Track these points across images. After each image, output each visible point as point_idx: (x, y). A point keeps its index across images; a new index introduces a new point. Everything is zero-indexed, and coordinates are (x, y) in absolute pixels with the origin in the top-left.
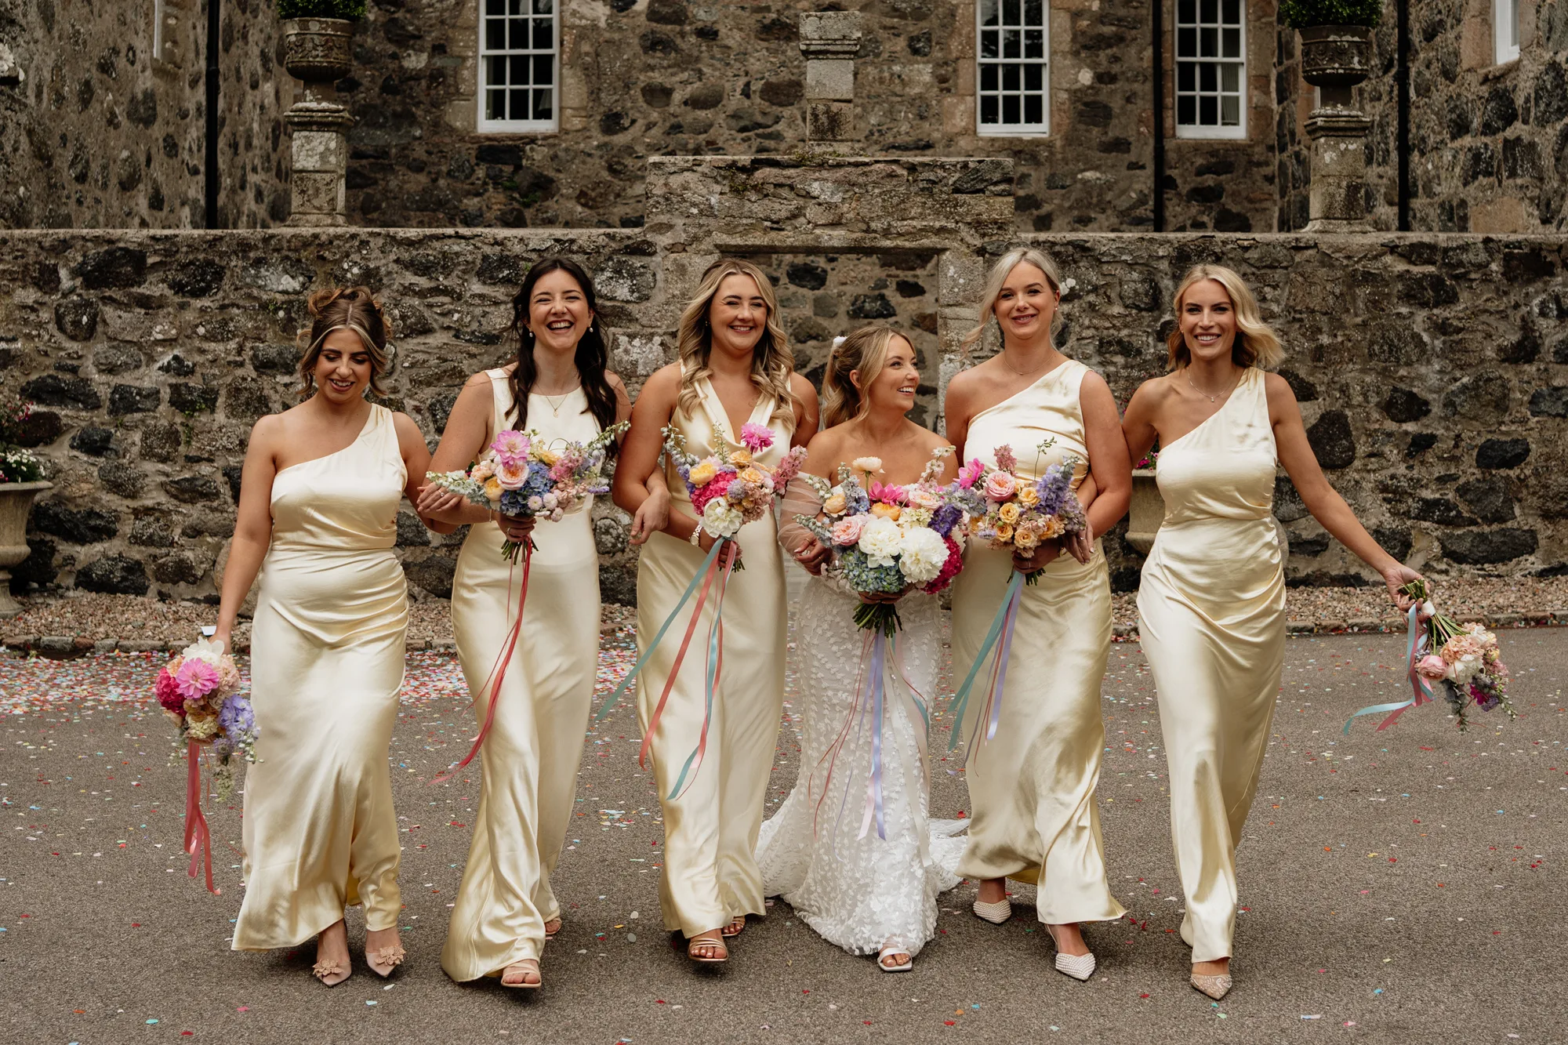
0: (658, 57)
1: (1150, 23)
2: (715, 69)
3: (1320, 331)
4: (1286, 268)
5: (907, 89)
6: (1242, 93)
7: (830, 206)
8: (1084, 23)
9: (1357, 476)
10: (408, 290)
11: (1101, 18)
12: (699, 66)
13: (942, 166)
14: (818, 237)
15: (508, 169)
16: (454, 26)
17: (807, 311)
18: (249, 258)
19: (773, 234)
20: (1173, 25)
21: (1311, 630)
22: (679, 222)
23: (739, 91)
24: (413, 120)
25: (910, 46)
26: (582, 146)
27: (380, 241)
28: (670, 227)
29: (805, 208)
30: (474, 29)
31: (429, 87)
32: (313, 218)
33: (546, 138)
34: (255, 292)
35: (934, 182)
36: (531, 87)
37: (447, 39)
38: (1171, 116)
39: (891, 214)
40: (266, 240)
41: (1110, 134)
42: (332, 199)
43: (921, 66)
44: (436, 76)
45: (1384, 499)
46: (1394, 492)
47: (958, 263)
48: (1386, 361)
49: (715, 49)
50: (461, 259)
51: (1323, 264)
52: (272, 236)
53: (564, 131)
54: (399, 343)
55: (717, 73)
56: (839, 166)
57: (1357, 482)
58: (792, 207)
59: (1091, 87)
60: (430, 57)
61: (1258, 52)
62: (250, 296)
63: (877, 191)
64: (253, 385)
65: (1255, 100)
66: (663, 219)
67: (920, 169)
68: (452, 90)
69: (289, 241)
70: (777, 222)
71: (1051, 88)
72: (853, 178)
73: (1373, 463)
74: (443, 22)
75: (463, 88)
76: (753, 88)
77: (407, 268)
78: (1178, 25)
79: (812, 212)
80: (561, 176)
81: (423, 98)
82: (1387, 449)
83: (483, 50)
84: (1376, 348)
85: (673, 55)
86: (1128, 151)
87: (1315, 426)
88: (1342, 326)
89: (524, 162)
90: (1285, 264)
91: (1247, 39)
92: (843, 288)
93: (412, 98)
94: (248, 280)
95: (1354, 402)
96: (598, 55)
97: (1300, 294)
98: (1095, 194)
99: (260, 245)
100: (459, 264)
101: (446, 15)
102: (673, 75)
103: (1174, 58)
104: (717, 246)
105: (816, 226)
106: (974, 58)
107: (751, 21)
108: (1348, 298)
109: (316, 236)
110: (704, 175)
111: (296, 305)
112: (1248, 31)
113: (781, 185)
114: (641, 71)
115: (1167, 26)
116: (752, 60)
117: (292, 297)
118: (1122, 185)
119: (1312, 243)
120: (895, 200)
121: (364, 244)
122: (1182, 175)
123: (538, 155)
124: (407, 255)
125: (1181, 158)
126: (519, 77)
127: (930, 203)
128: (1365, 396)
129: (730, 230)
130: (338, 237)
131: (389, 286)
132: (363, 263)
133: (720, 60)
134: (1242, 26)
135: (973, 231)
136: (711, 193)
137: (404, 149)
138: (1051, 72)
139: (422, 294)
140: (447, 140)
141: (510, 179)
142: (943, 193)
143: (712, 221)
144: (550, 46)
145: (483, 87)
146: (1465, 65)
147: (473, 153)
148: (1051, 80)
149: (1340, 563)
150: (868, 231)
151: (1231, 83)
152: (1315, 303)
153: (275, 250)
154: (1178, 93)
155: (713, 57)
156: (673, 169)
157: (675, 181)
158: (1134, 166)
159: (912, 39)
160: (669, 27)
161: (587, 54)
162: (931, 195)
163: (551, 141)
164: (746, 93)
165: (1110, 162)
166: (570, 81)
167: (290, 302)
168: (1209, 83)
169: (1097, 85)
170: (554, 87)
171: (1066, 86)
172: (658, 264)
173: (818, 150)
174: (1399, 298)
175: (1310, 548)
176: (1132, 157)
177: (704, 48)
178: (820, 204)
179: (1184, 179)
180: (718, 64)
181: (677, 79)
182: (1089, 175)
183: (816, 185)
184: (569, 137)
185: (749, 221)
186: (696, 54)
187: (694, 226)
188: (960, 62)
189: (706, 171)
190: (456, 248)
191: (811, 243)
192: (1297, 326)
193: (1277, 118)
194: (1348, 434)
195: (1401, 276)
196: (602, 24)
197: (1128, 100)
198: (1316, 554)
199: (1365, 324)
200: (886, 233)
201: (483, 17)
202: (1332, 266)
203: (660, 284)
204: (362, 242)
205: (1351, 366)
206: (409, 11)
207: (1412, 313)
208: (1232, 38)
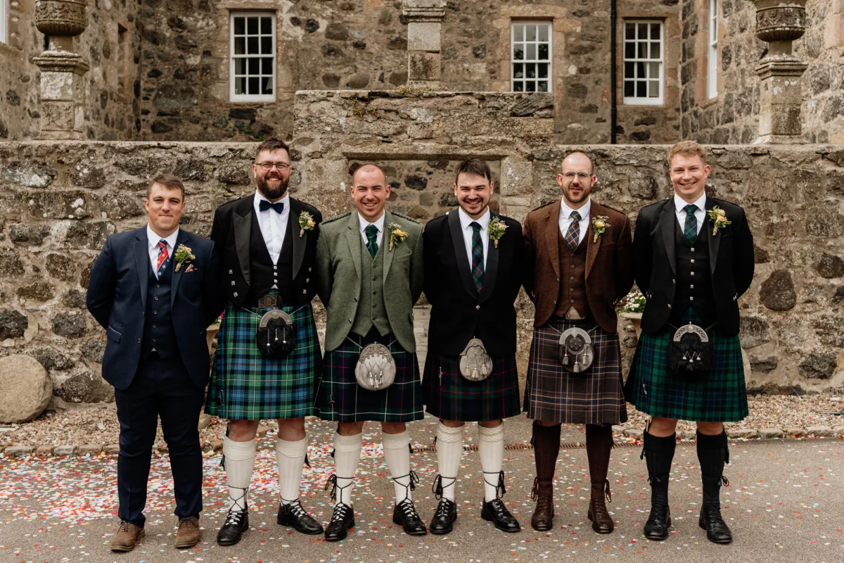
0: (331, 59)
1: (610, 39)
2: (365, 66)
3: (771, 213)
4: (747, 169)
5: (472, 77)
6: (661, 79)
7: (423, 126)
8: (572, 39)
9: (797, 316)
10: (123, 185)
11: (582, 37)
12: (355, 64)
13: (503, 97)
14: (416, 147)
15: (247, 122)
16: (215, 40)
17: (416, 202)
18: (7, 162)
19: (384, 145)
20: (622, 40)
21: (780, 436)
22: (317, 137)
23: (377, 78)
24: (192, 93)
25: (474, 53)
26: (289, 109)
27: (104, 150)
28: (311, 140)
29: (406, 127)
30: (227, 42)
31: (201, 75)
32: (56, 134)
33: (269, 104)
34: (12, 187)
35: (498, 109)
36: (260, 76)
37: (212, 47)
38: (621, 92)
39: (466, 131)
40: (20, 149)
41: (586, 102)
42: (70, 121)
43: (480, 64)
44: (206, 69)
45: (817, 333)
46: (824, 328)
47: (514, 166)
48: (818, 235)
49: (364, 54)
50: (162, 163)
51: (773, 166)
52: (24, 147)
53: (279, 100)
54: (118, 223)
55: (365, 68)
56: (430, 97)
57: (797, 321)
58: (397, 126)
59: (576, 76)
60: (203, 57)
61: (671, 55)
62: (8, 189)
63: (457, 115)
64: (12, 254)
65: (669, 83)
66: (307, 134)
67: (488, 99)
68: (215, 77)
69: (37, 150)
70: (386, 137)
71: (553, 77)
72: (441, 106)
73: (809, 307)
74: (209, 38)
75: (221, 76)
76: (385, 76)
77: (123, 169)
78: (625, 41)
79: (412, 129)
80: (277, 126)
81: (198, 81)
82: (819, 298)
83: (233, 54)
84: (812, 225)
85: (340, 57)
86: (596, 112)
87: (767, 281)
88: (787, 210)
89: (256, 118)
90: (746, 166)
91: (665, 49)
92: (436, 189)
93: (192, 81)
94: (7, 178)
95: (796, 264)
96: (297, 57)
97: (757, 187)
98: (577, 136)
99: (16, 153)
100: (160, 167)
101: (211, 34)
102: (340, 69)
103: (623, 59)
104: (344, 154)
105: (414, 139)
106: (510, 59)
107: (384, 38)
108: (791, 190)
109: (56, 147)
110: (335, 103)
111: (43, 196)
112: (665, 43)
113: (390, 111)
114: (322, 67)
115: (619, 41)
116: (385, 61)
117: (40, 190)
118: (593, 131)
119: (766, 151)
120: (470, 121)
121: (92, 152)
122: (627, 125)
123: (263, 115)
124: (123, 160)
125: (626, 116)
126: (254, 70)
127: (495, 123)
128: (804, 259)
129: (353, 142)
130: (72, 147)
131: (110, 182)
132: (91, 166)
133: (367, 61)
134: (661, 41)
135: (525, 143)
136: (340, 116)
137: (187, 110)
138: (553, 68)
139: (134, 188)
140: (212, 105)
141: (249, 128)
142: (504, 116)
143: (341, 136)
144: (270, 53)
145: (233, 76)
146: (827, 45)
147: (228, 113)
148: (553, 71)
149: (786, 378)
150: (450, 143)
151: (655, 73)
152: (768, 194)
153: (26, 156)
154: (625, 79)
155: (363, 59)
156: (312, 99)
157: (315, 108)
158: (600, 120)
159: (475, 49)
160: (338, 42)
161: (292, 57)
162: (496, 117)
163: (272, 106)
164: (382, 80)
165: (586, 118)
166: (282, 72)
167: (39, 194)
168: (642, 74)
169: (579, 75)
170: (273, 76)
171: (561, 75)
172: (303, 167)
173: (415, 86)
174: (828, 190)
175: (763, 367)
176: (599, 115)
177: (358, 54)
178: (417, 124)
179: (628, 128)
180: (366, 63)
181: (342, 71)
182: (574, 125)
183: (414, 110)
184: (282, 104)
185: (367, 136)
186: (353, 57)
187: (328, 139)
188: (502, 61)
189: (337, 100)
190: (158, 155)
191: (411, 152)
192: (754, 210)
193: (681, 92)
194: (791, 286)
195: (829, 175)
196: (300, 40)
197: (597, 83)
198: (768, 371)
199: (803, 208)
200: (464, 145)
201: (233, 36)
202: (780, 168)
203: (304, 181)
204: (90, 151)
205: (793, 238)
206: (189, 31)
207: (837, 201)
208: (655, 47)
